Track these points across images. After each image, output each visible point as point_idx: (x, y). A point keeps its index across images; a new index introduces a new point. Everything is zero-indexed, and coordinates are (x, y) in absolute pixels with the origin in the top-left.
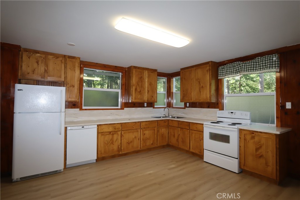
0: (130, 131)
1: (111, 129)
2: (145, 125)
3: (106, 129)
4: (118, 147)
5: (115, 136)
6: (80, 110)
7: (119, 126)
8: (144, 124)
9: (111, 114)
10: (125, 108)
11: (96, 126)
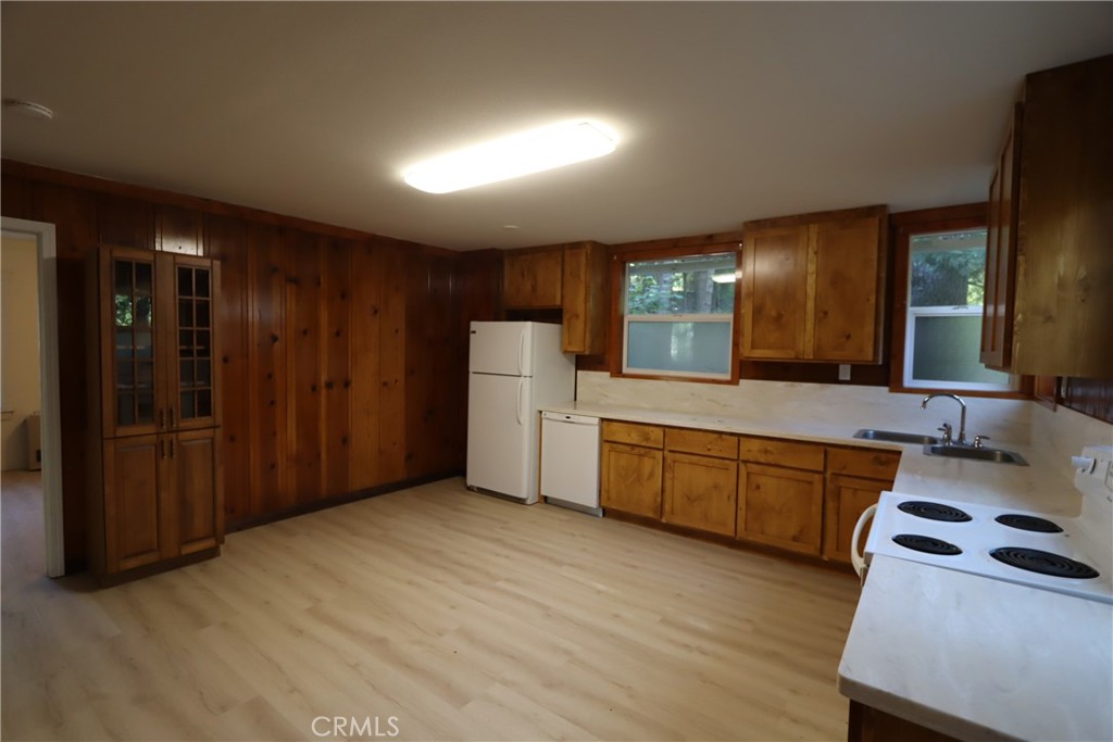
0: (695, 458)
1: (634, 437)
2: (760, 451)
3: (621, 435)
4: (655, 500)
5: (647, 464)
6: (611, 376)
7: (659, 433)
8: (755, 445)
9: (693, 395)
10: (741, 381)
11: (596, 421)
